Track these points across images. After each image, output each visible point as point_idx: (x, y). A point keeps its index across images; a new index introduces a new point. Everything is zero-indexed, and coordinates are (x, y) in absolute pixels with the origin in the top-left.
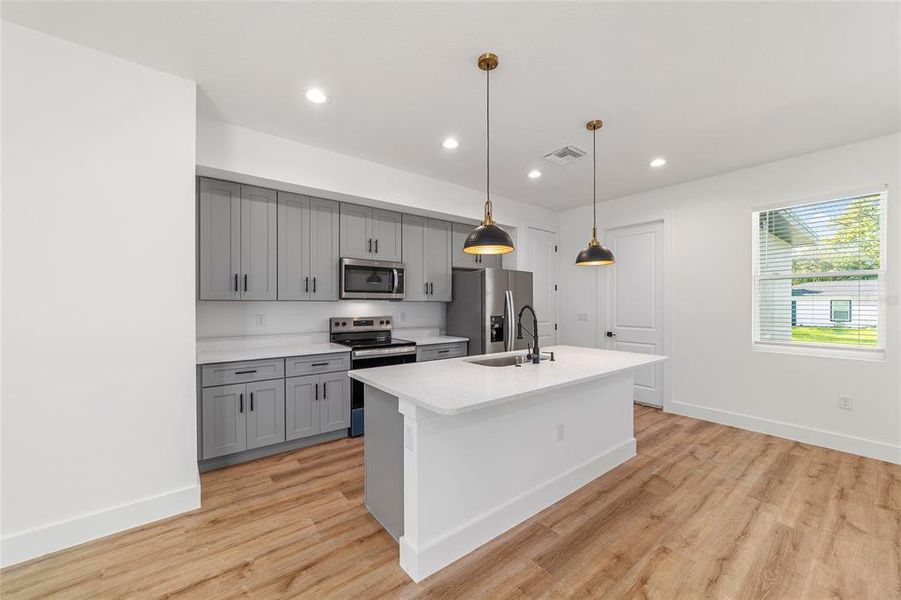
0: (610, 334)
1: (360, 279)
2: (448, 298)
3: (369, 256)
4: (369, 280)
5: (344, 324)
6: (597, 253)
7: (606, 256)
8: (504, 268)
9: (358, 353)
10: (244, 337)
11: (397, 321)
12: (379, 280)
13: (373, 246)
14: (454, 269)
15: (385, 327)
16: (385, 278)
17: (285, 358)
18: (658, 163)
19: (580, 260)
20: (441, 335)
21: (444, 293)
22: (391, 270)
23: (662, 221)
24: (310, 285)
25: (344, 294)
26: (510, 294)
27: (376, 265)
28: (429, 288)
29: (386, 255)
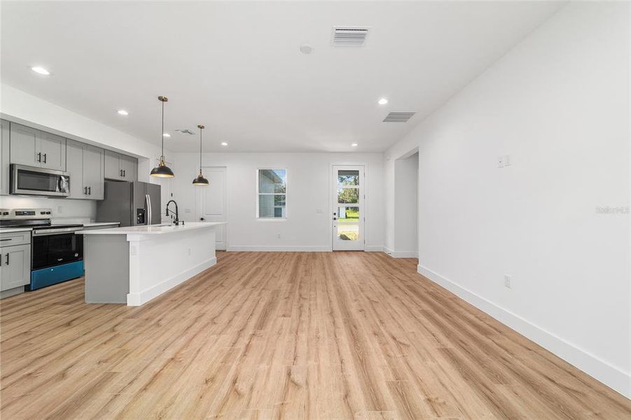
0: (202, 219)
2: (101, 197)
3: (38, 165)
5: (6, 214)
6: (201, 180)
7: (205, 181)
8: (139, 180)
9: (37, 231)
11: (55, 213)
14: (105, 179)
15: (46, 216)
18: (224, 144)
19: (194, 182)
20: (91, 222)
21: (98, 194)
22: (59, 176)
23: (225, 167)
25: (17, 191)
26: (148, 196)
28: (87, 191)
29: (53, 166)
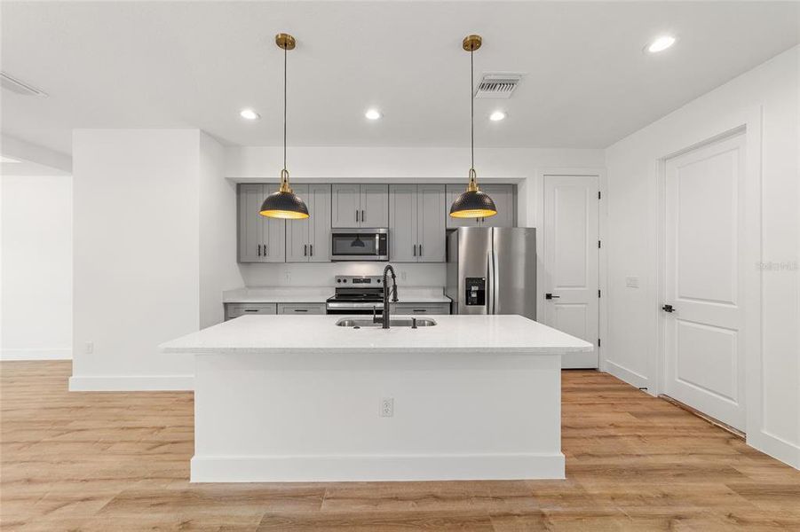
0: (669, 309)
1: (346, 244)
2: (442, 258)
3: (356, 225)
4: (353, 245)
5: (345, 281)
9: (331, 305)
10: (274, 287)
12: (363, 245)
13: (360, 216)
14: (447, 230)
16: (366, 242)
17: (277, 304)
21: (436, 254)
22: (374, 235)
24: (308, 251)
25: (332, 257)
27: (360, 232)
28: (418, 250)
29: (375, 223)
